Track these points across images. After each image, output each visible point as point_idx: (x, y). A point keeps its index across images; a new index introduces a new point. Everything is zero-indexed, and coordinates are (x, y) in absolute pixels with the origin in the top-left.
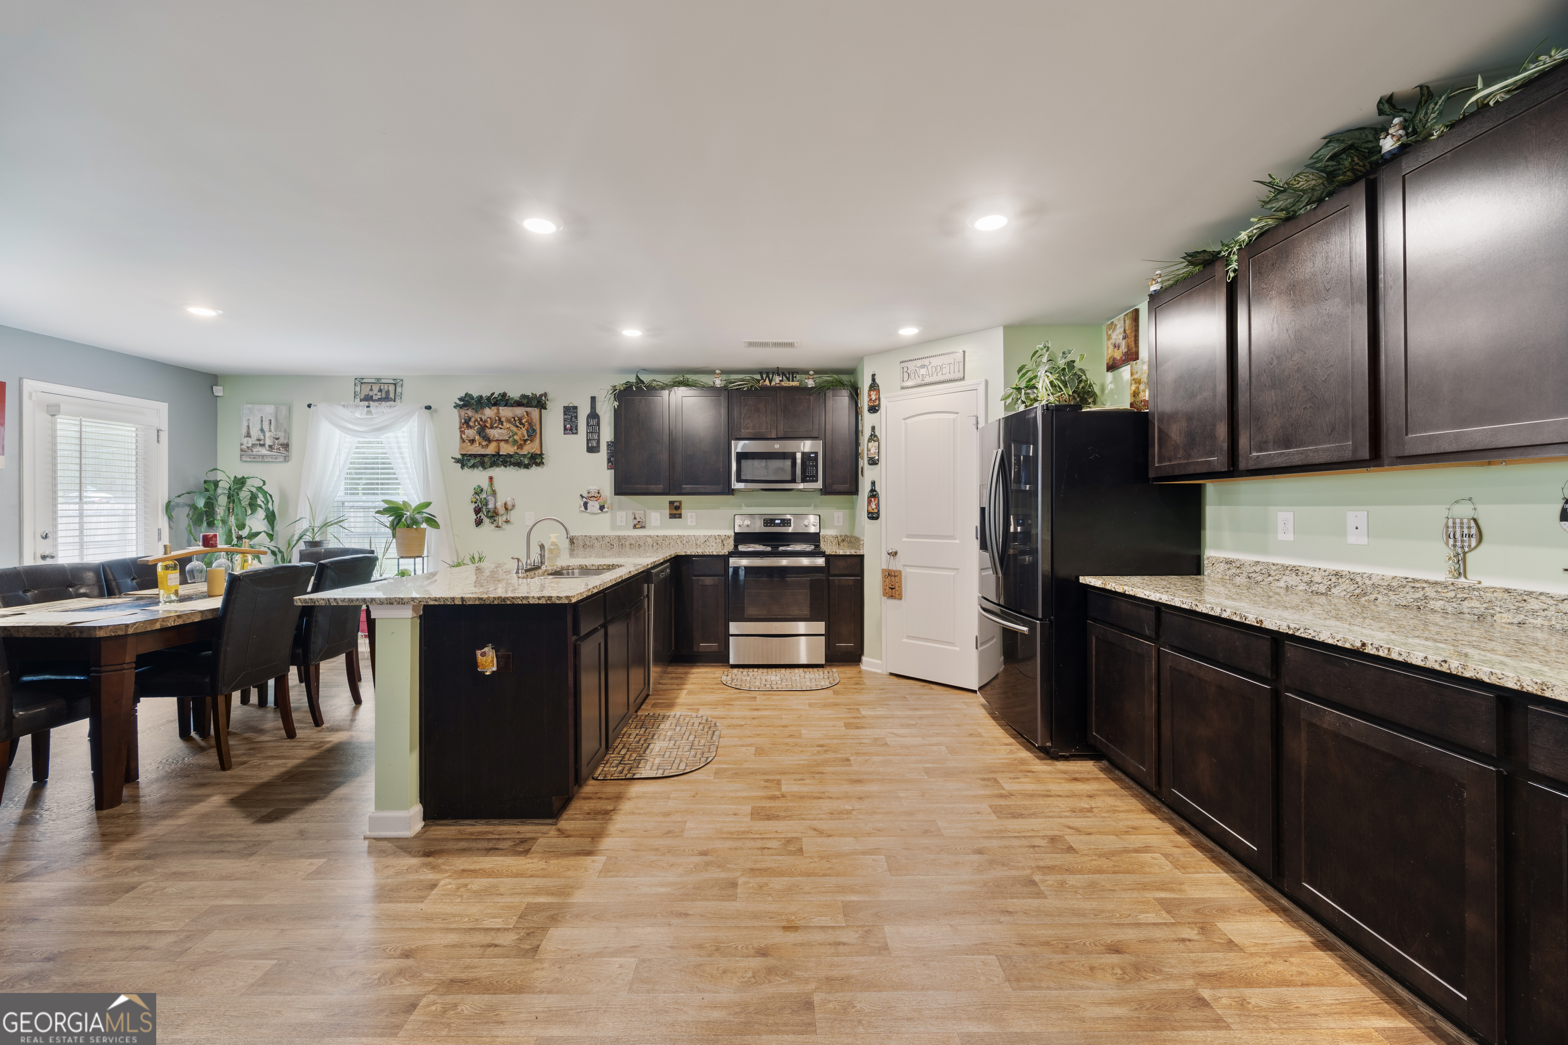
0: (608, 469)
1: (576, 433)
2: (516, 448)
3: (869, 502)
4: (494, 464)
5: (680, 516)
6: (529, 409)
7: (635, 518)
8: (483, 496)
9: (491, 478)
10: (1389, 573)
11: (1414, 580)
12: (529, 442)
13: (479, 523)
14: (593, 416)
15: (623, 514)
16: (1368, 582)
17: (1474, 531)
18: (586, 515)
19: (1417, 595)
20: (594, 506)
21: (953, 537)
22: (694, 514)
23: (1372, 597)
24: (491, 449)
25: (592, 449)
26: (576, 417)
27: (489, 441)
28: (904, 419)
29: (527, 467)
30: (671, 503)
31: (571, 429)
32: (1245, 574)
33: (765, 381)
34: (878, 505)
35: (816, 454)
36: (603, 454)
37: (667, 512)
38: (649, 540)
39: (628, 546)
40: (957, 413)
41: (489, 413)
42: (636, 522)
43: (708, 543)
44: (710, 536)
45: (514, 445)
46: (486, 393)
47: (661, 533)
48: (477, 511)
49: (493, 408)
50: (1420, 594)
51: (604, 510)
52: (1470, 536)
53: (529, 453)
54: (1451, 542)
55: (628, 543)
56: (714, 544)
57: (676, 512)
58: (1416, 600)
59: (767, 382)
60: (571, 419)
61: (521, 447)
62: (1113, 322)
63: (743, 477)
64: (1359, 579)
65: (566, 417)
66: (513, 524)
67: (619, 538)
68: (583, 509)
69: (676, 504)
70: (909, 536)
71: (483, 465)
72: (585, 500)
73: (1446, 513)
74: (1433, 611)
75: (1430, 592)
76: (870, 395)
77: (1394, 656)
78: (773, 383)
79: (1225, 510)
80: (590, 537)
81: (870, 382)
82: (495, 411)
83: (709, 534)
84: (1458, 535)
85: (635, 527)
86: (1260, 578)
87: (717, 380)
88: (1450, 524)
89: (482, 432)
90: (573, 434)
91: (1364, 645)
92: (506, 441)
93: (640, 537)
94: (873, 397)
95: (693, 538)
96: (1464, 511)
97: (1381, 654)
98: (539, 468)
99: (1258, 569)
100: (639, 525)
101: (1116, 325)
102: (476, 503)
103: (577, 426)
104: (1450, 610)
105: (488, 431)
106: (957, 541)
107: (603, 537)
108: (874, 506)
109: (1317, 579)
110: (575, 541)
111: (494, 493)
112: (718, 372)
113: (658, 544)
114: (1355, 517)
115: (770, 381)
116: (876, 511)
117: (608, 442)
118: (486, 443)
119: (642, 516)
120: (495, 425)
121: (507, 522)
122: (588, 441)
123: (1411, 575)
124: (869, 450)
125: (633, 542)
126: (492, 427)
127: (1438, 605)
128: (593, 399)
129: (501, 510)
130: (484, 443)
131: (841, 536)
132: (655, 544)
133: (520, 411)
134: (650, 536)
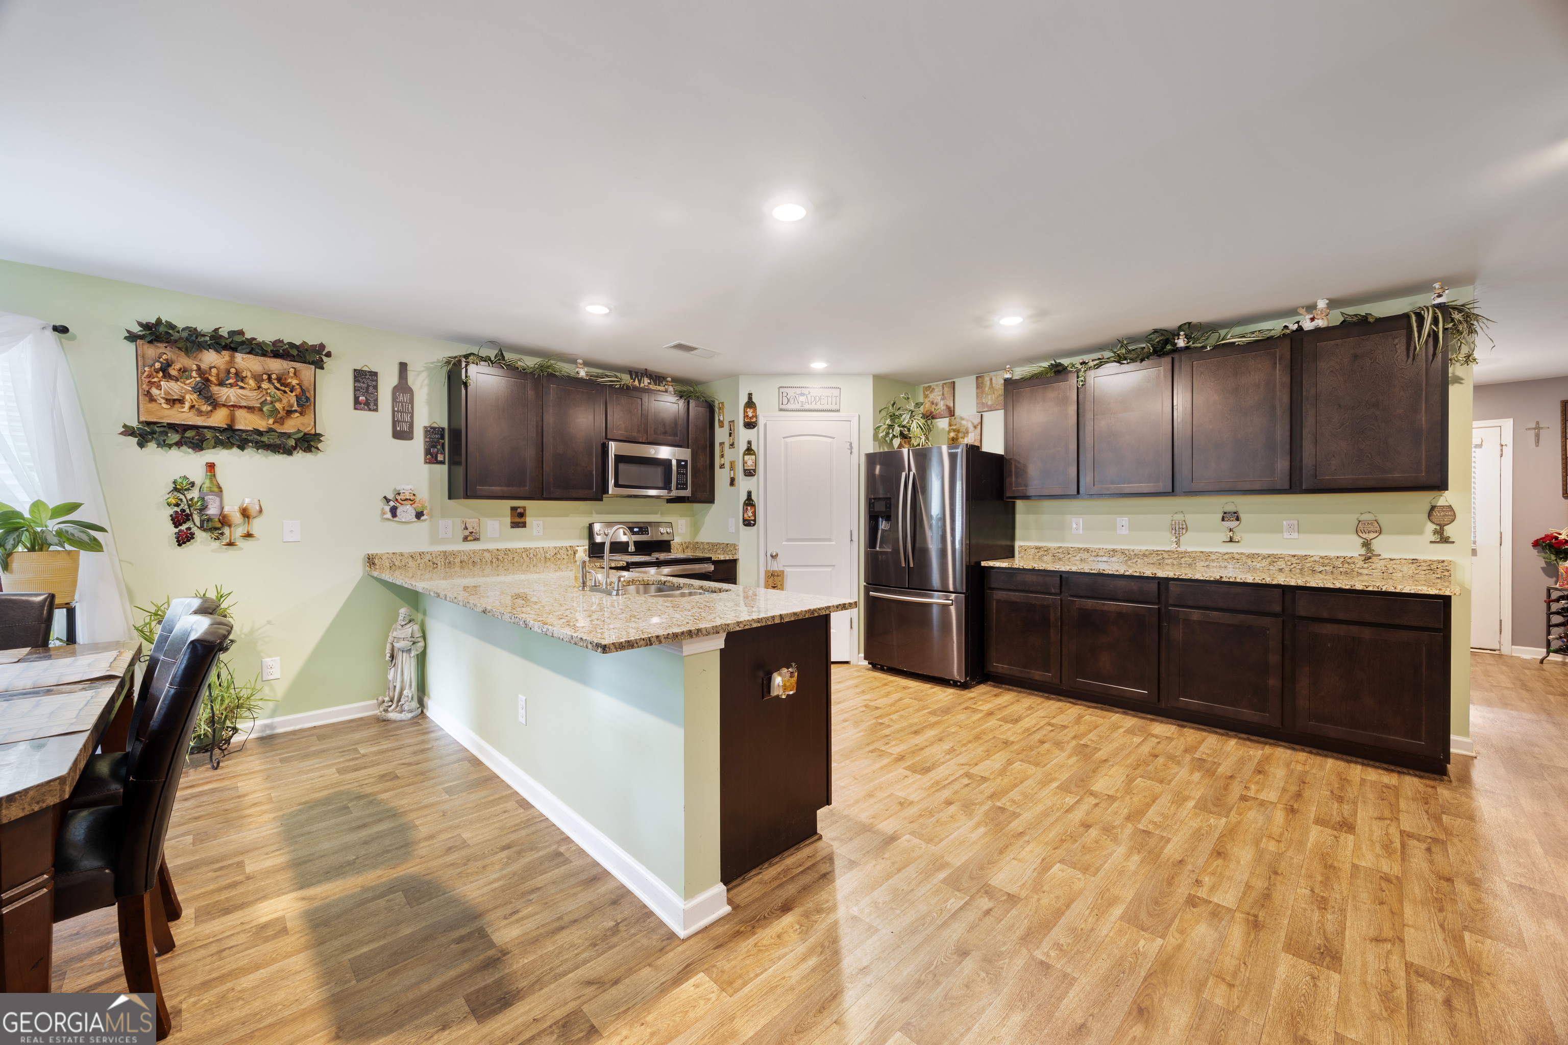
0: (426, 463)
1: (376, 410)
2: (271, 421)
3: (745, 511)
4: (219, 443)
5: (524, 525)
6: (298, 365)
7: (466, 528)
8: (194, 494)
9: (211, 467)
10: (1144, 548)
11: (1157, 551)
12: (297, 414)
13: (184, 539)
14: (403, 388)
15: (449, 522)
16: (1132, 553)
17: (1184, 526)
18: (392, 525)
19: (1159, 558)
20: (406, 512)
21: (829, 540)
22: (541, 523)
23: (1135, 561)
24: (219, 418)
25: (402, 433)
26: (376, 387)
27: (215, 404)
28: (784, 438)
29: (289, 452)
30: (513, 509)
31: (367, 403)
32: (1051, 554)
33: (634, 381)
34: (754, 514)
35: (686, 462)
36: (419, 442)
37: (508, 520)
38: (487, 555)
39: (458, 564)
40: (834, 438)
41: (211, 358)
42: (467, 533)
43: (559, 556)
44: (561, 548)
45: (270, 416)
46: (205, 326)
47: (502, 546)
48: (178, 519)
49: (224, 353)
50: (1160, 557)
51: (422, 518)
52: (1183, 529)
53: (299, 431)
54: (1174, 531)
55: (458, 560)
56: (565, 557)
57: (519, 520)
58: (1158, 560)
59: (636, 383)
60: (367, 388)
61: (281, 421)
62: (930, 387)
63: (620, 483)
64: (1127, 552)
65: (357, 384)
66: (258, 539)
67: (445, 554)
68: (389, 515)
69: (519, 510)
70: (788, 540)
71: (198, 445)
72: (392, 504)
73: (1171, 518)
74: (1167, 564)
75: (1166, 556)
76: (745, 412)
77: (1238, 580)
78: (642, 385)
79: (1031, 517)
80: (402, 555)
81: (746, 400)
82: (227, 358)
83: (560, 545)
84: (1177, 529)
85: (465, 539)
86: (1062, 556)
87: (581, 370)
88: (1173, 523)
89: (203, 390)
90: (370, 410)
91: (1221, 577)
92: (250, 409)
93: (474, 552)
94: (750, 414)
95: (541, 551)
96: (1179, 517)
97: (1231, 580)
98: (309, 456)
99: (1060, 551)
100: (471, 536)
101: (933, 389)
102: (177, 505)
103: (376, 400)
104: (1175, 563)
105: (215, 389)
106: (834, 543)
107: (421, 554)
108: (750, 514)
109: (1101, 553)
110: (376, 561)
111: (219, 491)
112: (580, 361)
113: (498, 559)
114: (1124, 520)
115: (640, 382)
116: (753, 518)
117: (425, 427)
118: (209, 408)
119: (476, 525)
120: (231, 381)
121: (249, 535)
122: (395, 423)
123: (1155, 549)
124: (744, 463)
125: (466, 558)
126: (221, 384)
127: (1170, 561)
128: (403, 367)
129: (237, 518)
130: (206, 408)
131: (685, 543)
132: (494, 560)
133: (276, 365)
134: (488, 550)
